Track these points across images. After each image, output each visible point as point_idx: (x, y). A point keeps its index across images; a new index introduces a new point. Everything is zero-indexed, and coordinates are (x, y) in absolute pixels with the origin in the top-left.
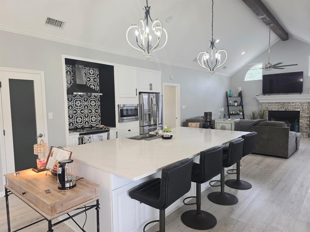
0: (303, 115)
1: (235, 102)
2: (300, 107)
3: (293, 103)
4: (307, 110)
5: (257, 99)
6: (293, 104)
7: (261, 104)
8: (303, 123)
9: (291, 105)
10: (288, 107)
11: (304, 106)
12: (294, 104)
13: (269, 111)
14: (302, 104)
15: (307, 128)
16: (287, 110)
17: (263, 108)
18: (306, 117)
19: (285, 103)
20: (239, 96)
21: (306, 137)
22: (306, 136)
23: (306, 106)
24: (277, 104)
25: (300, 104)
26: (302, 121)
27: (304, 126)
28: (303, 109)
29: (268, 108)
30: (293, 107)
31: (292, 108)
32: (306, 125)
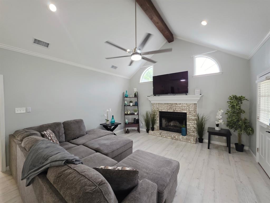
0: (190, 118)
1: (131, 102)
2: (187, 109)
3: (180, 104)
4: (193, 112)
5: (149, 99)
6: (180, 106)
7: (152, 104)
8: (190, 125)
9: (178, 107)
10: (175, 109)
11: (191, 108)
12: (181, 106)
13: (160, 112)
14: (188, 105)
15: (194, 131)
16: (175, 111)
17: (154, 108)
18: (193, 120)
19: (173, 104)
20: (135, 96)
21: (193, 143)
22: (194, 142)
23: (192, 107)
24: (166, 105)
25: (186, 106)
26: (189, 123)
27: (191, 129)
28: (190, 110)
29: (158, 109)
30: (180, 108)
31: (179, 109)
32: (193, 128)
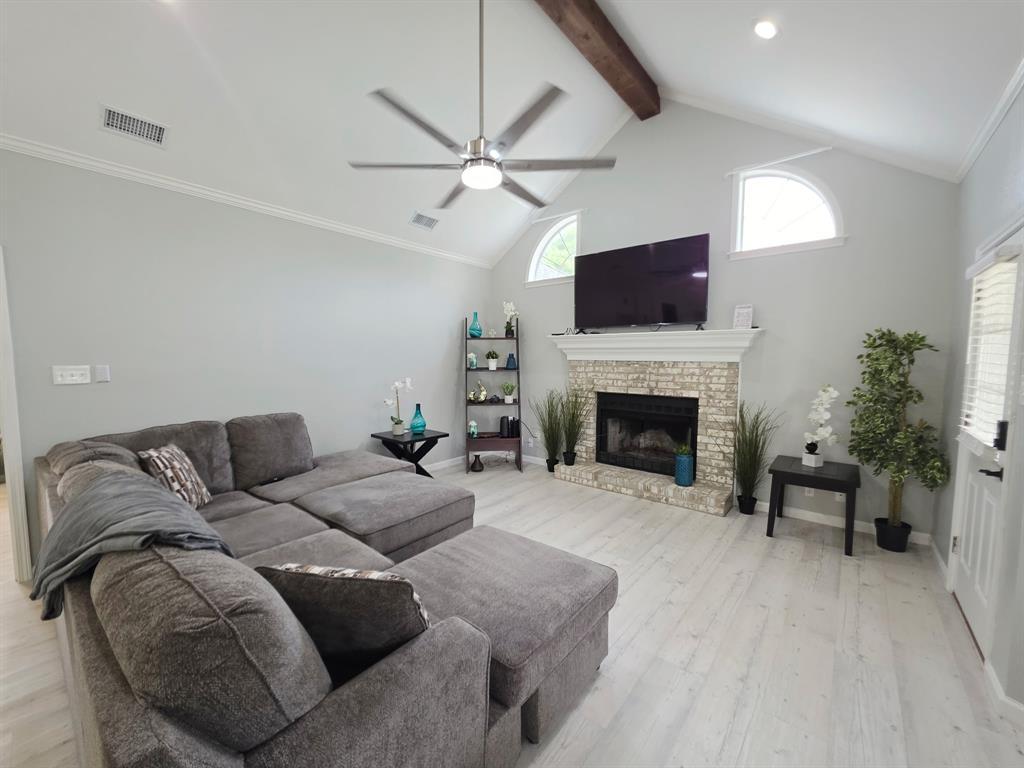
0: (710, 418)
1: (492, 355)
2: (699, 383)
3: (675, 364)
4: (723, 396)
5: (559, 346)
6: (675, 371)
7: (572, 366)
8: (710, 447)
9: (668, 375)
10: (657, 382)
11: (715, 380)
12: (679, 371)
13: (599, 394)
14: (705, 370)
15: (725, 468)
16: (656, 393)
17: (578, 381)
18: (722, 427)
19: (647, 364)
20: (506, 334)
21: (716, 514)
22: (716, 511)
23: (719, 377)
24: (621, 369)
25: (697, 371)
26: (706, 440)
27: (714, 462)
28: (710, 389)
29: (593, 383)
30: (673, 381)
31: (671, 385)
32: (721, 457)
